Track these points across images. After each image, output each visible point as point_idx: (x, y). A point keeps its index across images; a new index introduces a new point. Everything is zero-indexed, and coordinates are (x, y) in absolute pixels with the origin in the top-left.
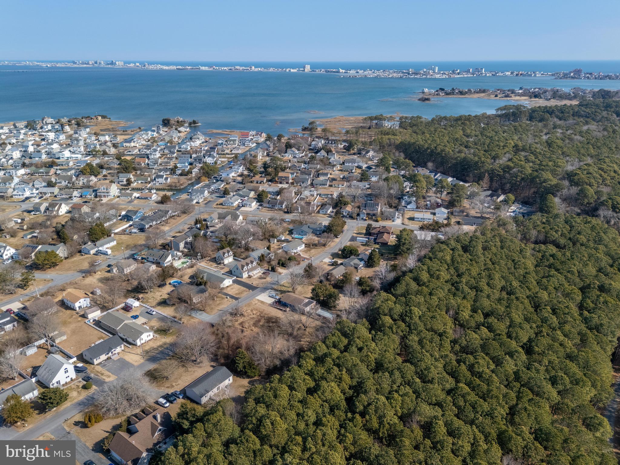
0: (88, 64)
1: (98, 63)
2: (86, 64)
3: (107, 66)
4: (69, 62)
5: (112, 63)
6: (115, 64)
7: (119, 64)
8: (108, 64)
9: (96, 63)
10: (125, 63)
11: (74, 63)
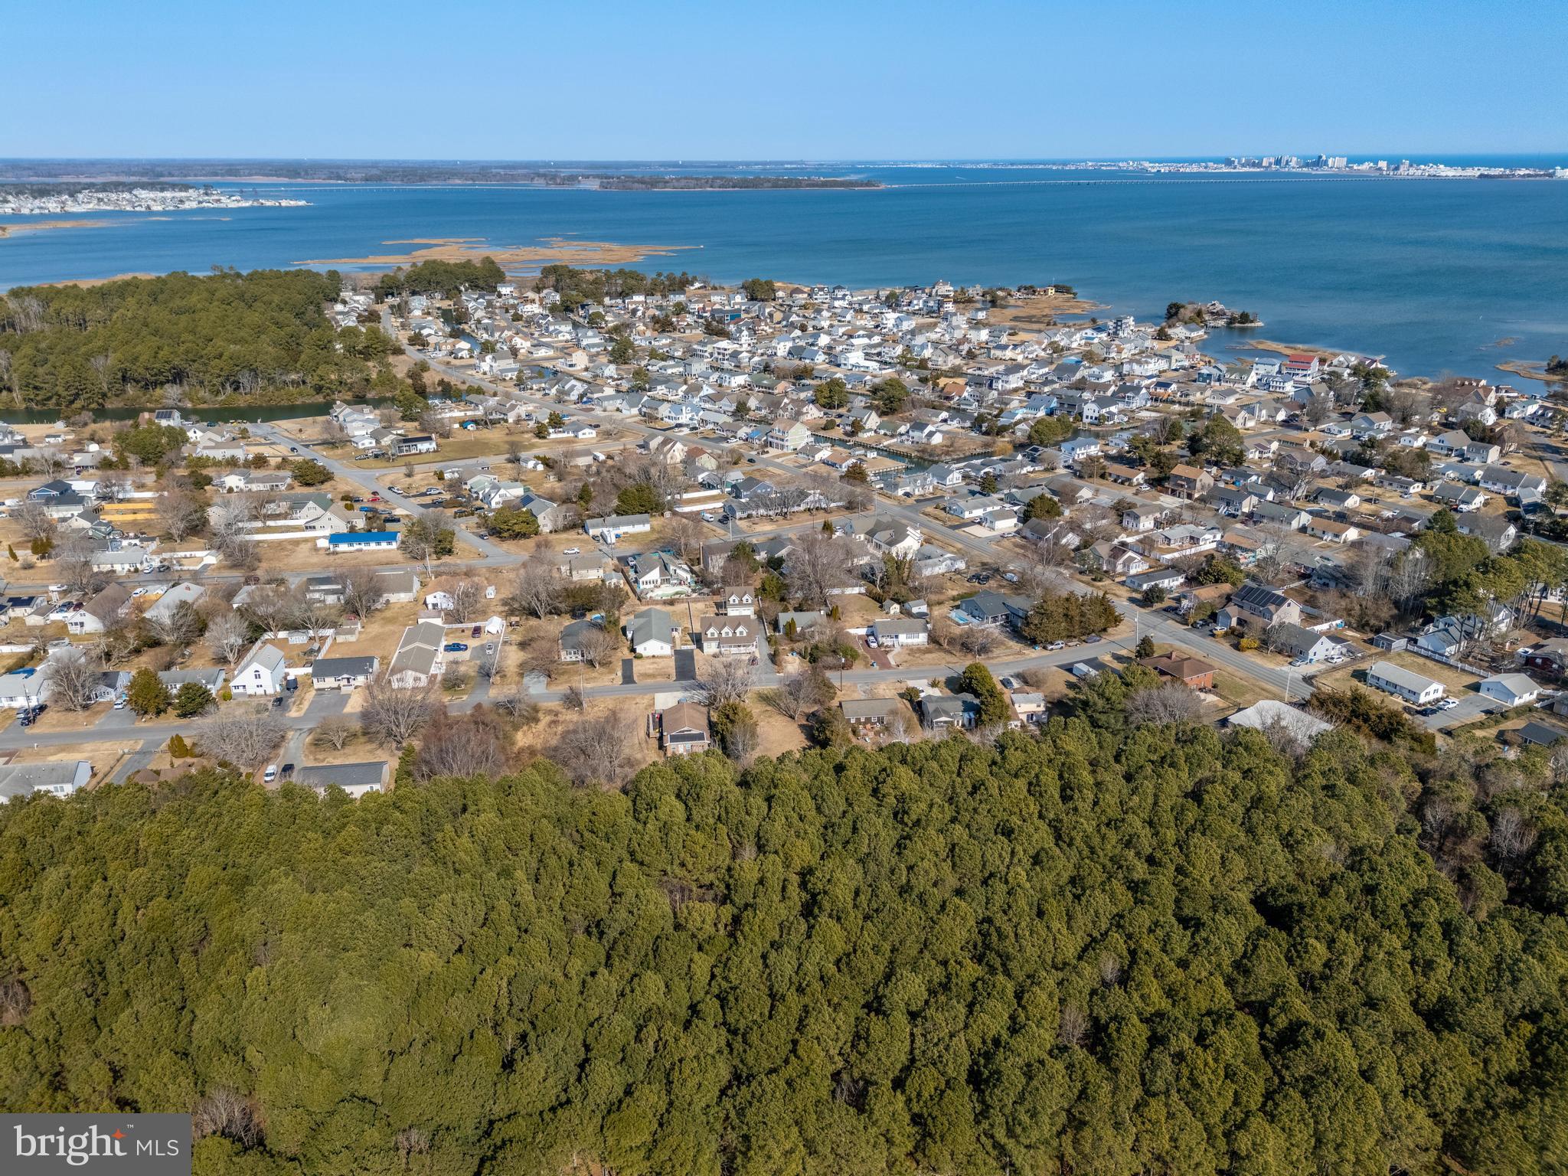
0: (1259, 165)
1: (1283, 162)
2: (1254, 165)
3: (1305, 170)
4: (1216, 161)
5: (1319, 162)
6: (1326, 163)
7: (1336, 163)
8: (1307, 165)
9: (1278, 162)
10: (1352, 160)
11: (1229, 162)
